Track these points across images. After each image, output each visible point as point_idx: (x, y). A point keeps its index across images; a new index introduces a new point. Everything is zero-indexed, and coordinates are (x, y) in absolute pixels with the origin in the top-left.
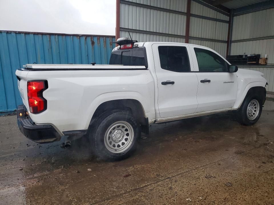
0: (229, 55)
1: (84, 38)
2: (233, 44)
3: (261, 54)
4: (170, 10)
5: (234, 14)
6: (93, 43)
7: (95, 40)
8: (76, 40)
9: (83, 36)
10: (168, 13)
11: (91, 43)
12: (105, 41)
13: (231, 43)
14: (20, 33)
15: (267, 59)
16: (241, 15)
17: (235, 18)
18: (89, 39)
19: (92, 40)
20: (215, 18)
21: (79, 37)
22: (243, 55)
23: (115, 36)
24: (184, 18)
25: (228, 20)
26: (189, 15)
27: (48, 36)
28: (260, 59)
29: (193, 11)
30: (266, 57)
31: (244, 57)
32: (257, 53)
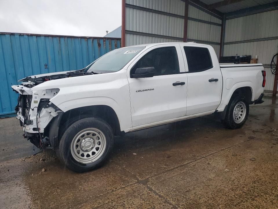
0: (222, 56)
1: (91, 40)
2: (225, 46)
3: (252, 55)
4: (170, 13)
5: (226, 17)
6: (99, 45)
7: (101, 42)
8: (84, 42)
9: (90, 38)
10: (168, 17)
11: (98, 44)
12: (110, 43)
13: (223, 45)
14: (32, 35)
15: (257, 59)
16: (233, 18)
17: (227, 21)
18: (96, 41)
19: (99, 42)
20: (210, 21)
21: (86, 39)
22: (235, 57)
23: (121, 38)
24: (182, 21)
25: (221, 23)
26: (186, 18)
27: (58, 38)
28: (251, 60)
29: (190, 15)
30: (256, 58)
31: (236, 58)
32: (248, 55)
